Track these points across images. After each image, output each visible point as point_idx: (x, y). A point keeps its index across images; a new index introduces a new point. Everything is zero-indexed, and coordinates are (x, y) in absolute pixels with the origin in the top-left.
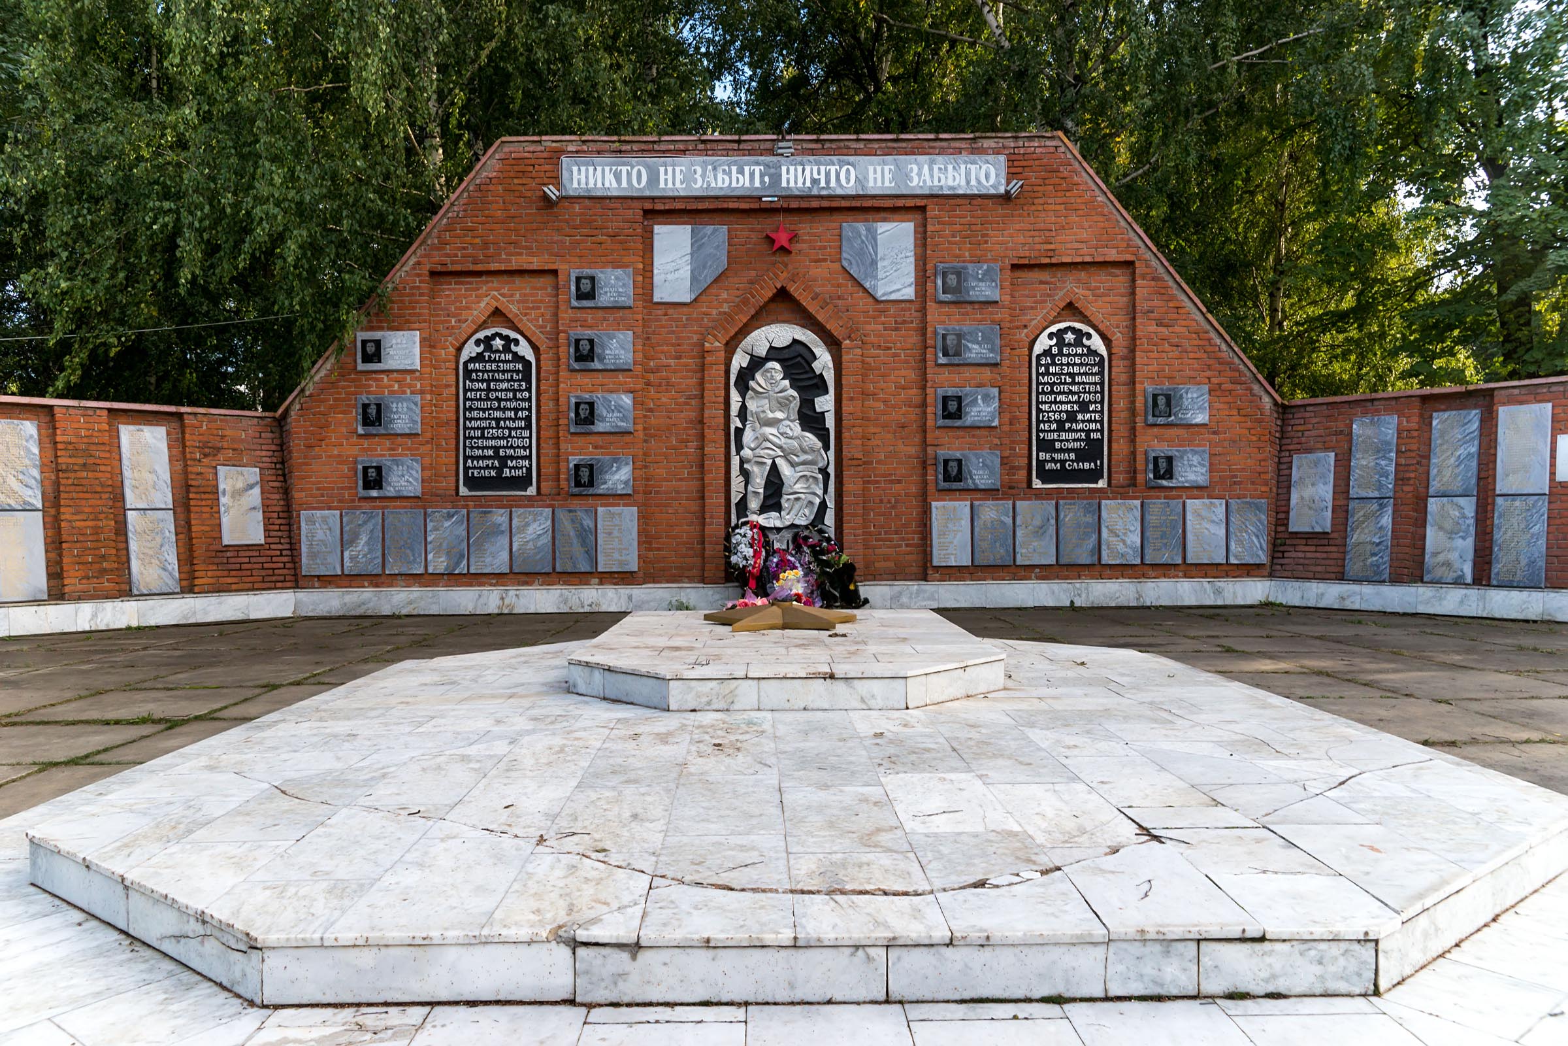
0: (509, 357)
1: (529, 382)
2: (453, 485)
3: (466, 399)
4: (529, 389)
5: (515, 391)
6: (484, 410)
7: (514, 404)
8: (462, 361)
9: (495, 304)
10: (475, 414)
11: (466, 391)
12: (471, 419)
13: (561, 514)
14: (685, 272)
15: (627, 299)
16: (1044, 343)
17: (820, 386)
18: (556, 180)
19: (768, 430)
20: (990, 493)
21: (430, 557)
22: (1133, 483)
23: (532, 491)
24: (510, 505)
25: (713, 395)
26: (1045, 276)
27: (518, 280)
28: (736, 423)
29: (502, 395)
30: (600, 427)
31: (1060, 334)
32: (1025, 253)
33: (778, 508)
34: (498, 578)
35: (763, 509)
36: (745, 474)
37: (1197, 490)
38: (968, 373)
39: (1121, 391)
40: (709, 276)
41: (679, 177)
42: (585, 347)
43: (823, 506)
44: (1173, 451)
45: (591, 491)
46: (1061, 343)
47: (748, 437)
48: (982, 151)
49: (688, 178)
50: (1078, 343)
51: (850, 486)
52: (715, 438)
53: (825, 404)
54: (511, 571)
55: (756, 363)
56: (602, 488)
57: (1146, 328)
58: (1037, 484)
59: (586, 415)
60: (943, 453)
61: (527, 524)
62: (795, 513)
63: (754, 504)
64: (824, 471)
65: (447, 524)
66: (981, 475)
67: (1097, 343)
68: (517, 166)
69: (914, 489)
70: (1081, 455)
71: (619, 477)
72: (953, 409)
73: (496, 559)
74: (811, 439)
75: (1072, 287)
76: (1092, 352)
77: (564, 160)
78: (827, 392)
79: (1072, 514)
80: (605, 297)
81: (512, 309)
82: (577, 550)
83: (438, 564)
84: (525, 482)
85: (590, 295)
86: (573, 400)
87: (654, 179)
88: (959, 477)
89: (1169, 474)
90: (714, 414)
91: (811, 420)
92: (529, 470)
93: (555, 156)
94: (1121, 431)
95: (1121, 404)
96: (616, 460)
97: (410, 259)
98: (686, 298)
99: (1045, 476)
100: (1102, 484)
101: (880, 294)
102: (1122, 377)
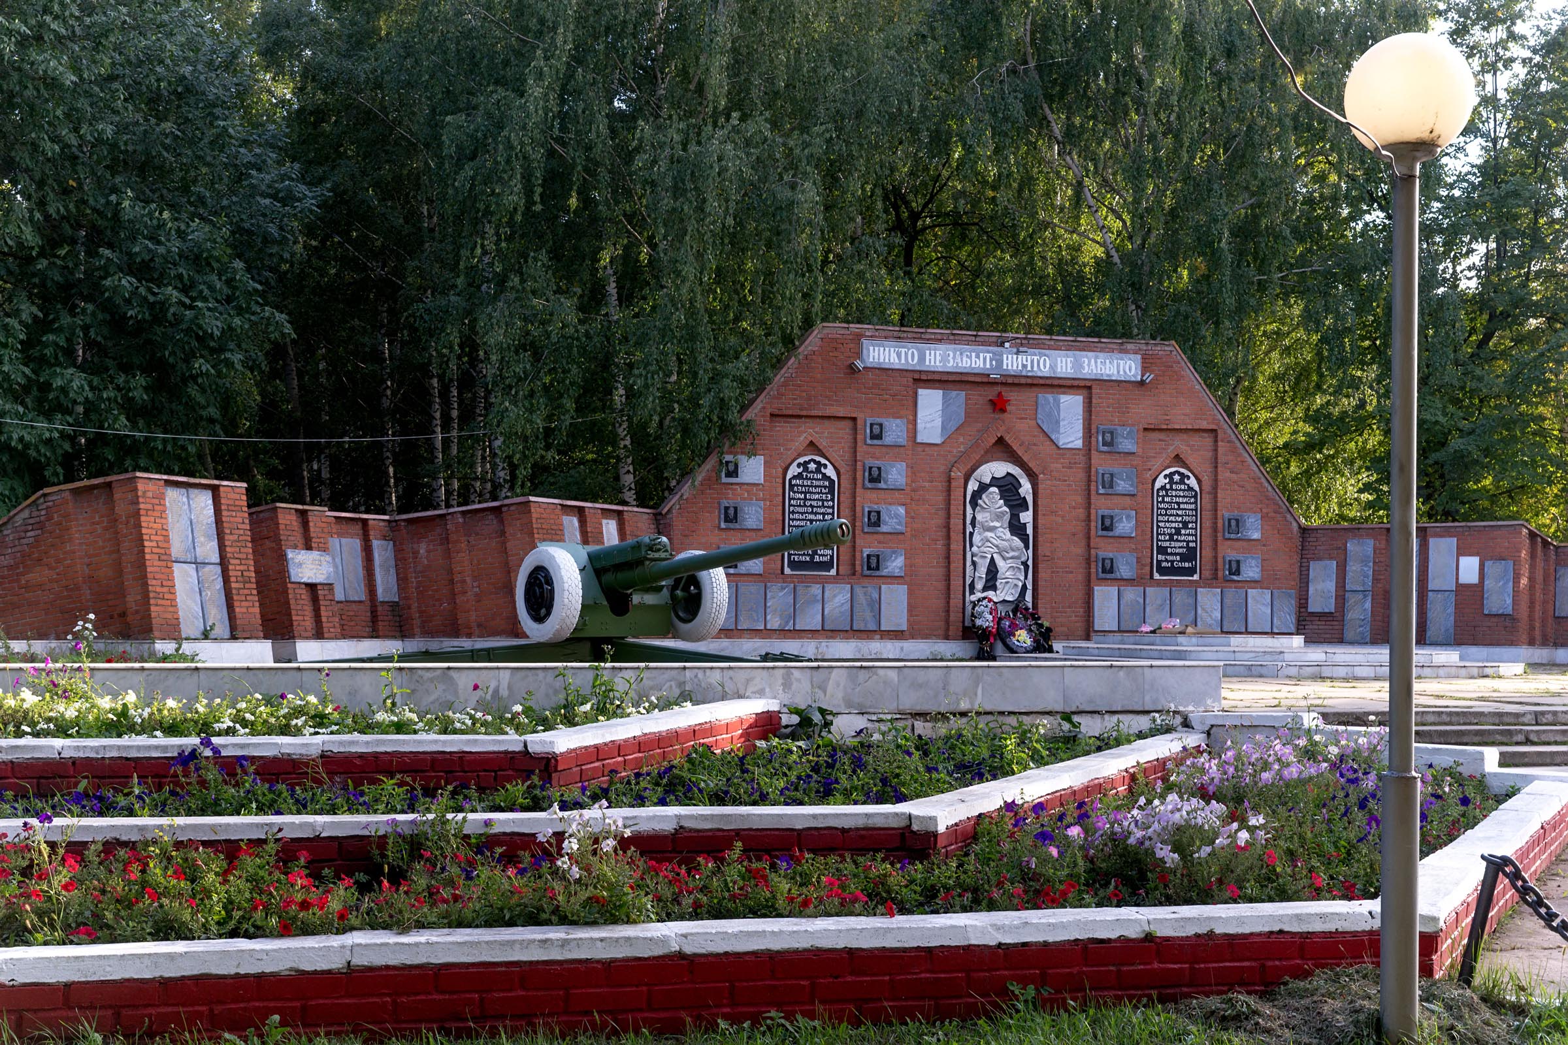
0: (820, 476)
1: (833, 495)
2: (779, 567)
3: (790, 505)
4: (832, 500)
5: (823, 501)
6: (802, 514)
7: (822, 510)
8: (788, 478)
9: (811, 438)
10: (796, 516)
11: (790, 499)
12: (793, 520)
13: (859, 591)
14: (938, 422)
15: (902, 440)
16: (1161, 481)
17: (1023, 505)
18: (859, 354)
19: (989, 534)
20: (1130, 582)
21: (768, 617)
22: (1216, 577)
23: (833, 572)
24: (824, 581)
25: (956, 509)
26: (1162, 436)
27: (827, 422)
28: (969, 529)
29: (814, 503)
30: (884, 528)
31: (1170, 476)
32: (1152, 421)
33: (994, 588)
34: (813, 633)
35: (985, 589)
36: (974, 563)
37: (1254, 583)
38: (1116, 500)
39: (1207, 515)
40: (953, 426)
41: (938, 358)
42: (875, 472)
43: (1024, 587)
44: (1240, 557)
45: (877, 573)
46: (1171, 482)
47: (977, 539)
48: (1126, 352)
49: (944, 359)
50: (1182, 482)
51: (1042, 574)
52: (956, 537)
53: (1026, 517)
54: (823, 629)
55: (983, 488)
56: (884, 572)
57: (1224, 474)
58: (1157, 576)
59: (875, 520)
60: (1102, 554)
61: (835, 596)
62: (1006, 593)
63: (979, 585)
64: (1025, 564)
65: (781, 594)
66: (1125, 569)
67: (1193, 482)
68: (832, 344)
69: (1080, 577)
70: (1184, 558)
71: (895, 564)
72: (1107, 525)
73: (811, 619)
74: (1017, 542)
75: (1179, 444)
76: (1190, 489)
77: (865, 342)
78: (1027, 509)
79: (1180, 596)
80: (888, 439)
81: (823, 443)
82: (868, 615)
83: (774, 623)
84: (827, 566)
85: (879, 437)
86: (867, 510)
87: (922, 358)
88: (1111, 571)
89: (1238, 572)
90: (956, 522)
91: (1017, 528)
92: (832, 557)
93: (859, 337)
94: (1208, 542)
95: (1208, 524)
96: (894, 552)
97: (758, 405)
98: (938, 441)
99: (1162, 571)
100: (1196, 577)
101: (1060, 443)
102: (1208, 505)
